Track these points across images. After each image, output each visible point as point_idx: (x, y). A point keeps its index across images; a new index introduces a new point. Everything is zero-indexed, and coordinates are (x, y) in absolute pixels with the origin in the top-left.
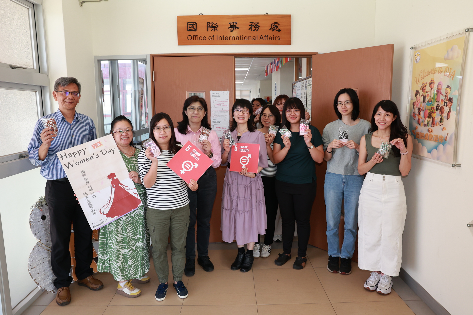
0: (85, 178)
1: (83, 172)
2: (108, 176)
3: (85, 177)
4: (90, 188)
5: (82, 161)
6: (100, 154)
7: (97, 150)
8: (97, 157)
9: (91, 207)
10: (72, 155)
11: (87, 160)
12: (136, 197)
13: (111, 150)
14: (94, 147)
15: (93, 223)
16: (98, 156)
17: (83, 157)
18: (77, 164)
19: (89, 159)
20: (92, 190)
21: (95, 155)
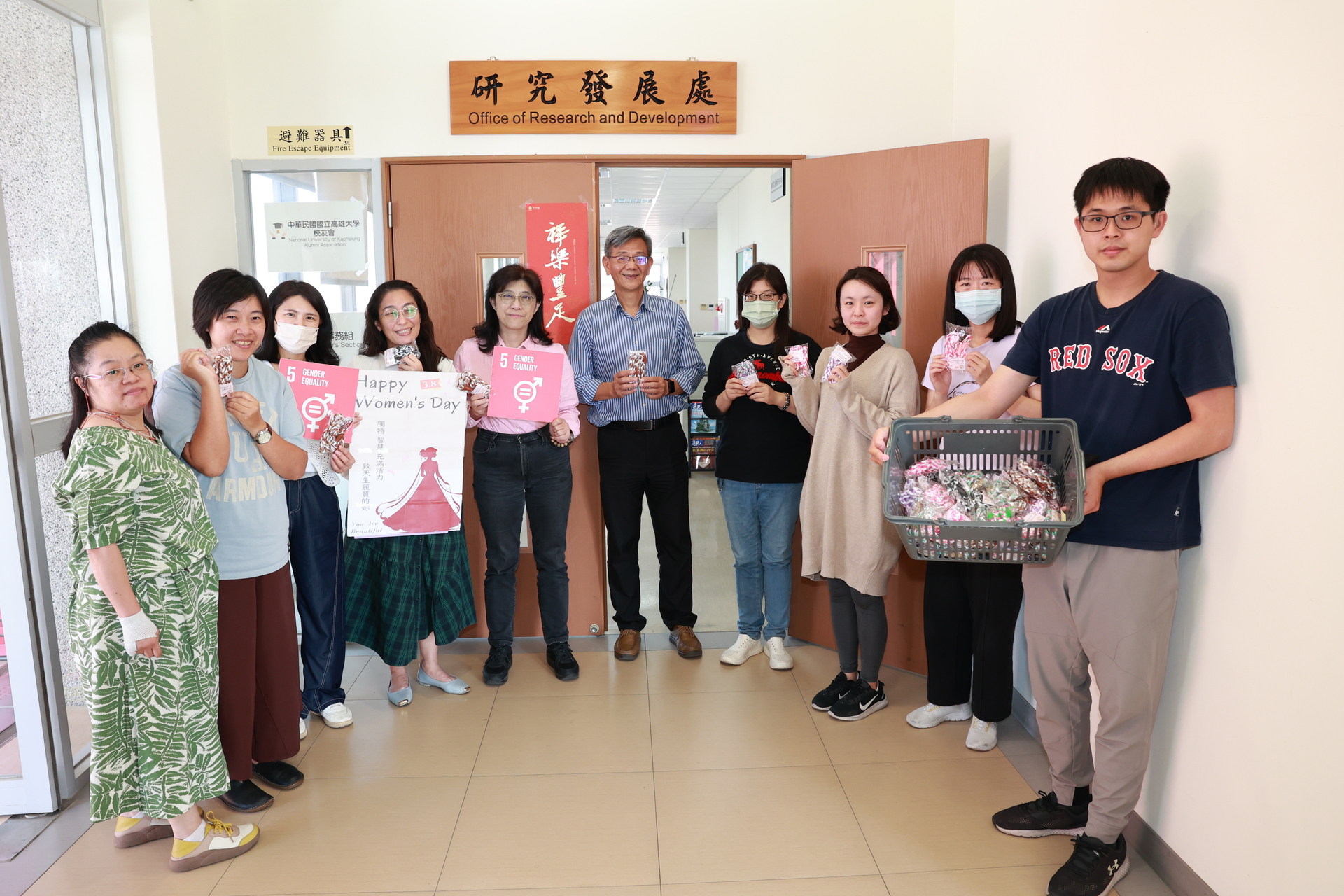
0: (380, 437)
1: (382, 423)
2: (422, 451)
3: (381, 435)
4: (379, 459)
5: (389, 404)
6: (428, 404)
7: (426, 395)
8: (421, 406)
9: (366, 494)
10: (378, 385)
11: (400, 405)
12: (456, 511)
13: (452, 404)
14: (423, 386)
15: (355, 525)
16: (423, 406)
17: (394, 396)
18: (379, 405)
19: (405, 404)
20: (381, 463)
21: (418, 401)
